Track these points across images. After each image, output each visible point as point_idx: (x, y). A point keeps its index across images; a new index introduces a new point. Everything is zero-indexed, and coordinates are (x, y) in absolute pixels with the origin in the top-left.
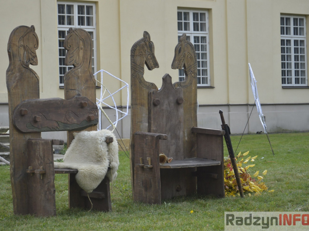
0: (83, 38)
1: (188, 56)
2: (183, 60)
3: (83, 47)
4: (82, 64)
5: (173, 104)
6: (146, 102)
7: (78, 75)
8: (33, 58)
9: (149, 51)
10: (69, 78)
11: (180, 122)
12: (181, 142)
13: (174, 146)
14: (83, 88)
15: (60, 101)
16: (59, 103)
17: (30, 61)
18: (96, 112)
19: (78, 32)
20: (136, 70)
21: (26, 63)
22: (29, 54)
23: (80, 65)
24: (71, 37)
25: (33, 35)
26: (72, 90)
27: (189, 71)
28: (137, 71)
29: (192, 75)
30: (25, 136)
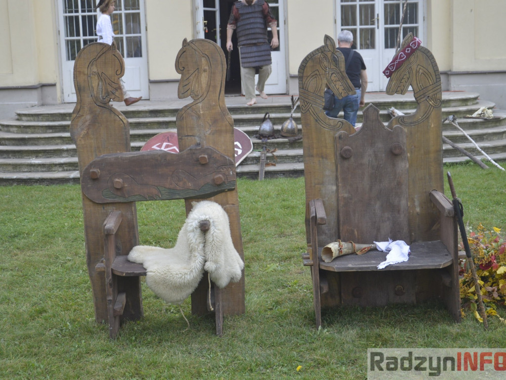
0: (206, 53)
1: (417, 72)
2: (408, 79)
3: (207, 68)
4: (205, 96)
5: (384, 155)
6: (330, 151)
7: (198, 113)
8: (114, 91)
9: (333, 67)
10: (183, 119)
11: (399, 184)
12: (402, 216)
13: (388, 223)
14: (209, 132)
15: (159, 156)
16: (159, 158)
17: (109, 95)
18: (230, 170)
19: (196, 45)
20: (307, 100)
21: (101, 99)
22: (108, 85)
23: (201, 97)
24: (184, 53)
25: (113, 56)
26: (188, 136)
27: (423, 96)
28: (310, 101)
29: (430, 103)
30: (105, 208)
